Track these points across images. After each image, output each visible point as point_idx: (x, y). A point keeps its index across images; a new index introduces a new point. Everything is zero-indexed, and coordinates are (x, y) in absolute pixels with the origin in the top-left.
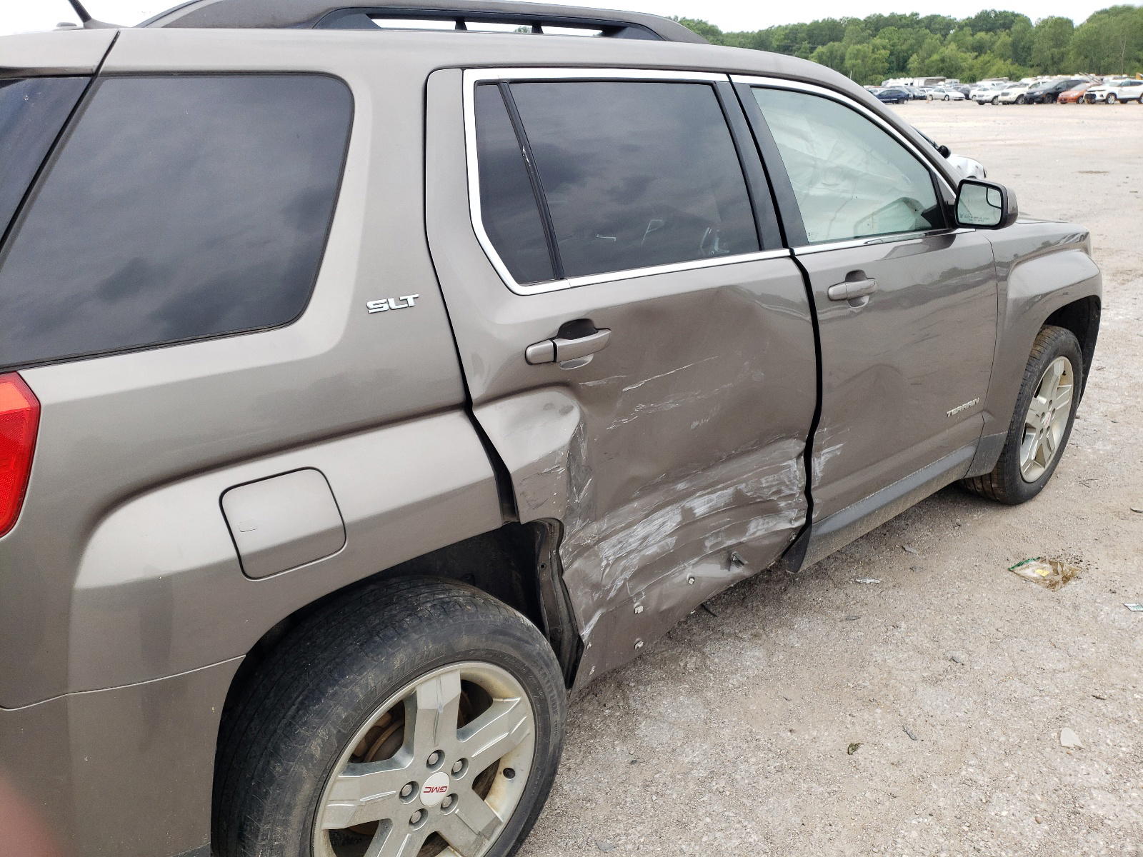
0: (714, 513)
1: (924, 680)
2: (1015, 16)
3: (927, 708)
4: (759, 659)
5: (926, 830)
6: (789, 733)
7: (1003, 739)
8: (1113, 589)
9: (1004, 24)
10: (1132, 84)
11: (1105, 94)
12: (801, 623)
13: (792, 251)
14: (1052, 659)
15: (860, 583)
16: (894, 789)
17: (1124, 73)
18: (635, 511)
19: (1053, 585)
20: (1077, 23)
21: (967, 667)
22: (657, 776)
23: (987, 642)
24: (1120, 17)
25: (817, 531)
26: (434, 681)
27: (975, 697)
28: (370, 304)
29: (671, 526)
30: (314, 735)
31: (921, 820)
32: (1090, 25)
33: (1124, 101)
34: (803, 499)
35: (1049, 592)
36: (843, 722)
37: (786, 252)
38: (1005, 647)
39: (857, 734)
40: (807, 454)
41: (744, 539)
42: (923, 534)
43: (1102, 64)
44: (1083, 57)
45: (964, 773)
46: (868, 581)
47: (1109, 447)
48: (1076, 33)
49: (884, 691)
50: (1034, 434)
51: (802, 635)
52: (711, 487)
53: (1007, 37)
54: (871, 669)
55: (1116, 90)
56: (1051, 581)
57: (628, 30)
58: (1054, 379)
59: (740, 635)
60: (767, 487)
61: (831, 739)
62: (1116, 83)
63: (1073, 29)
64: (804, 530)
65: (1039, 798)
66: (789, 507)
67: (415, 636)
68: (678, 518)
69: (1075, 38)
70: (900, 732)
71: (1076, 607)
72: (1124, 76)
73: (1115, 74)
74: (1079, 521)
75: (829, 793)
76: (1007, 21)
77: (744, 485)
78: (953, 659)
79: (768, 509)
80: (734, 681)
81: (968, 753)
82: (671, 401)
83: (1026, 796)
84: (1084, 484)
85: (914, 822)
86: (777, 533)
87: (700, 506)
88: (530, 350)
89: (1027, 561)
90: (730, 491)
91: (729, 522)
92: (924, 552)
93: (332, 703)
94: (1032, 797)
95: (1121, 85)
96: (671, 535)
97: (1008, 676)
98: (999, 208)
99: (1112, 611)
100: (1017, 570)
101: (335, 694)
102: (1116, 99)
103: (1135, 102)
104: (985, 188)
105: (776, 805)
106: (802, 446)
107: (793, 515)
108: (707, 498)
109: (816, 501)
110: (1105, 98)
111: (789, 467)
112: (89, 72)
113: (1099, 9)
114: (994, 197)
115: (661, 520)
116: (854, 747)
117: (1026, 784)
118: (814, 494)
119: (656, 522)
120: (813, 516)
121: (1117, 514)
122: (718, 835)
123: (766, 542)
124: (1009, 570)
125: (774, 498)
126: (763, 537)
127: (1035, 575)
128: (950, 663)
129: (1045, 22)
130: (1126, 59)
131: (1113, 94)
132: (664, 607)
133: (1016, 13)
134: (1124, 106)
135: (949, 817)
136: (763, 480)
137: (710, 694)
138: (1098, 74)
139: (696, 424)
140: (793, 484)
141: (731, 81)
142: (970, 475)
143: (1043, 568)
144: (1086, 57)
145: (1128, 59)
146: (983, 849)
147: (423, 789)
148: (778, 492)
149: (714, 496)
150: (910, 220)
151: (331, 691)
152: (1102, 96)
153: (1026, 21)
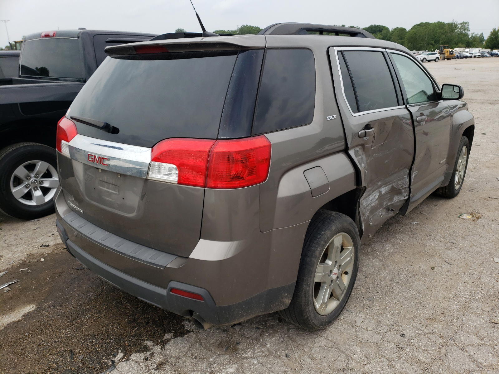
0: (387, 193)
1: (446, 249)
2: (384, 27)
3: (451, 256)
4: (390, 247)
5: (465, 287)
6: (411, 266)
7: (477, 262)
8: (493, 220)
9: (379, 30)
10: (432, 54)
11: (422, 58)
12: (399, 236)
13: (406, 106)
14: (483, 241)
15: (412, 224)
16: (451, 278)
17: (427, 50)
18: (370, 191)
19: (474, 220)
20: (407, 30)
21: (457, 244)
22: (376, 280)
23: (460, 237)
24: (424, 27)
25: (412, 200)
26: (337, 238)
27: (464, 252)
28: (327, 117)
29: (377, 197)
30: (317, 250)
31: (462, 284)
32: (413, 30)
33: (429, 61)
34: (408, 189)
35: (473, 223)
36: (426, 262)
37: (404, 106)
38: (466, 238)
39: (432, 264)
40: (410, 175)
41: (393, 203)
42: (425, 208)
43: (418, 46)
44: (410, 44)
45: (469, 272)
46: (415, 223)
47: (474, 180)
48: (407, 34)
49: (435, 253)
50: (458, 173)
51: (401, 239)
52: (385, 184)
53: (380, 36)
54: (428, 247)
55: (426, 57)
56: (473, 219)
57: (359, 35)
58: (463, 153)
59: (381, 241)
60: (400, 185)
61: (425, 267)
62: (426, 54)
63: (406, 33)
64: (408, 200)
65: (495, 276)
66: (405, 192)
67: (335, 222)
68: (378, 194)
69: (407, 36)
70: (445, 263)
71: (484, 226)
72: (427, 51)
73: (423, 50)
74: (474, 202)
75: (432, 280)
76: (380, 29)
77: (394, 184)
78: (452, 243)
79: (399, 193)
80: (386, 254)
81: (468, 267)
82: (381, 153)
83: (491, 276)
84: (471, 191)
85: (461, 285)
86: (401, 201)
87: (383, 190)
88: (360, 133)
89: (463, 214)
90: (391, 186)
91: (389, 197)
92: (428, 214)
93: (320, 240)
94: (492, 276)
95: (428, 55)
96: (377, 200)
97: (471, 246)
98: (458, 93)
99: (495, 226)
100: (461, 217)
101: (320, 237)
102: (426, 60)
103: (434, 61)
104: (453, 87)
105: (417, 285)
106: (408, 171)
107: (406, 195)
108: (385, 188)
109: (412, 190)
110: (422, 60)
111: (406, 178)
112: (263, 48)
113: (415, 24)
114: (456, 89)
115: (375, 195)
116: (433, 268)
117: (489, 273)
118: (411, 187)
119: (374, 195)
120: (411, 195)
121: (485, 199)
122: (403, 293)
123: (398, 204)
124: (458, 217)
125: (401, 188)
126: (397, 202)
127: (467, 218)
128: (451, 244)
129: (395, 29)
130: (427, 44)
131: (425, 58)
132: (376, 224)
133: (383, 26)
134: (429, 63)
135: (470, 282)
136: (399, 182)
137: (380, 258)
138: (416, 51)
139: (386, 161)
140: (406, 184)
141: (386, 51)
142: (442, 186)
143: (469, 216)
144: (412, 43)
145: (428, 44)
146: (484, 289)
147: (333, 273)
148: (402, 187)
149: (387, 187)
150: (425, 98)
151: (319, 237)
152: (421, 59)
153: (387, 29)
